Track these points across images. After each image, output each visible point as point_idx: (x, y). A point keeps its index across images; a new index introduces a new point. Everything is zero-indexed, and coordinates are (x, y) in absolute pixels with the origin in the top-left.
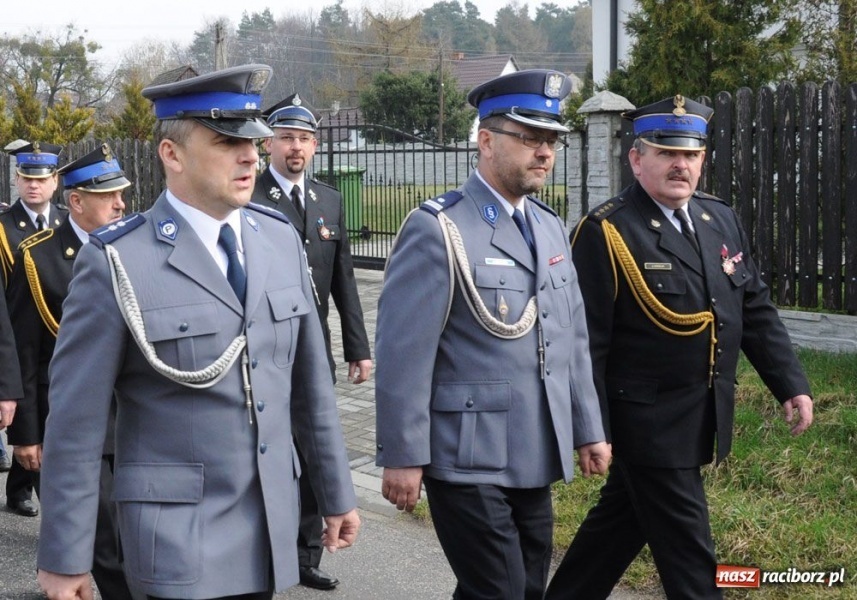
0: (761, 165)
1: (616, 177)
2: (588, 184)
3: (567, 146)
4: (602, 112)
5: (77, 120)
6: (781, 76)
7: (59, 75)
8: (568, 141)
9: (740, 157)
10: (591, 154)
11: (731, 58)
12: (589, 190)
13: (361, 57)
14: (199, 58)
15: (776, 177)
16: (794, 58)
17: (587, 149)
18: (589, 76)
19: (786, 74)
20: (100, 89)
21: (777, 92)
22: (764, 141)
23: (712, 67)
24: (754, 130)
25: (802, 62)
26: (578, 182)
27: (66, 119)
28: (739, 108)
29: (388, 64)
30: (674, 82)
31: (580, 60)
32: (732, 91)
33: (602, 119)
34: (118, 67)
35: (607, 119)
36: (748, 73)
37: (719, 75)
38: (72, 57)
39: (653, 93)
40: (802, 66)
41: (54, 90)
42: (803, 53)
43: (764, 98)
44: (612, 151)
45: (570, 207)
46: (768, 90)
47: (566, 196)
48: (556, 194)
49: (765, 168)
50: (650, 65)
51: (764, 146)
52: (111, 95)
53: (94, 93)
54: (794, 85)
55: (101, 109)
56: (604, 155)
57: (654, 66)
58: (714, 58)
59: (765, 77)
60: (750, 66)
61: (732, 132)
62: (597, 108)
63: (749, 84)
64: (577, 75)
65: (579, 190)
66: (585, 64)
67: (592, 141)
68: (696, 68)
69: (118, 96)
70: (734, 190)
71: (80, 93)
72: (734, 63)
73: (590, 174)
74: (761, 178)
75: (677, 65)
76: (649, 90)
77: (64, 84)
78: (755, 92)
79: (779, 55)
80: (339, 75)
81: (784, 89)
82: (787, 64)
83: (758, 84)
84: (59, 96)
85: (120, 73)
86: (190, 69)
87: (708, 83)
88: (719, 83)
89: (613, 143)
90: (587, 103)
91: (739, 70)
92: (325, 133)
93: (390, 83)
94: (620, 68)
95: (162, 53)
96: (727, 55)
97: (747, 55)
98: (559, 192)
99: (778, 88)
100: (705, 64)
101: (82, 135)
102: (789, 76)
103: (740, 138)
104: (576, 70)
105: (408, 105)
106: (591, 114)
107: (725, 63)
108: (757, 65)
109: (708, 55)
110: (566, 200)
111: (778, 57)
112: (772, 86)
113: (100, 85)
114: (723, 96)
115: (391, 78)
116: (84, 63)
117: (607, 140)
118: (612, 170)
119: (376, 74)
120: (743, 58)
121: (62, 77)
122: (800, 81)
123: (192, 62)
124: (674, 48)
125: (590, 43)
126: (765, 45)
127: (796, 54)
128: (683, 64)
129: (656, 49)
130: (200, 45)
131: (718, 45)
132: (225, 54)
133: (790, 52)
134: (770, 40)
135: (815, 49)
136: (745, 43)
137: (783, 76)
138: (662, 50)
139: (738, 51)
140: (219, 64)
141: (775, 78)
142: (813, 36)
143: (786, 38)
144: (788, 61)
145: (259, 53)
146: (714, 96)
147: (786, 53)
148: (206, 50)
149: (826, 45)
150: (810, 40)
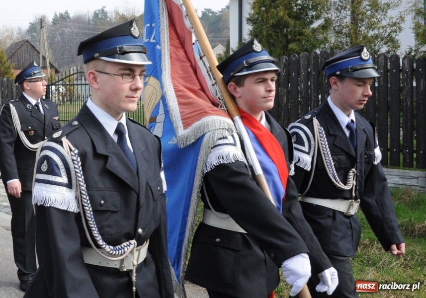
0: (313, 91)
6: (322, 46)
9: (302, 87)
11: (298, 37)
15: (320, 97)
16: (329, 37)
18: (228, 46)
19: (325, 45)
21: (320, 54)
22: (314, 78)
23: (289, 42)
24: (309, 73)
25: (332, 39)
28: (302, 62)
30: (270, 49)
31: (224, 37)
32: (299, 54)
36: (306, 45)
37: (291, 46)
40: (333, 42)
42: (333, 35)
43: (314, 57)
46: (316, 53)
49: (314, 92)
51: (314, 82)
54: (328, 51)
58: (289, 37)
59: (315, 47)
60: (307, 41)
61: (299, 74)
63: (306, 50)
64: (222, 45)
66: (226, 39)
68: (281, 42)
70: (300, 103)
72: (299, 40)
74: (313, 97)
75: (272, 41)
78: (309, 54)
79: (321, 36)
81: (324, 53)
82: (326, 40)
83: (311, 51)
86: (27, 41)
87: (287, 50)
88: (293, 50)
91: (302, 43)
94: (243, 41)
95: (13, 33)
96: (296, 36)
97: (306, 36)
99: (321, 52)
100: (285, 40)
102: (326, 46)
103: (302, 77)
104: (222, 43)
107: (295, 40)
108: (311, 40)
109: (286, 36)
111: (320, 37)
112: (318, 52)
114: (294, 56)
120: (304, 37)
122: (332, 49)
123: (28, 38)
124: (271, 32)
125: (229, 29)
126: (314, 30)
127: (330, 35)
128: (275, 40)
129: (261, 32)
130: (32, 29)
131: (291, 31)
132: (44, 34)
133: (327, 34)
134: (317, 28)
135: (339, 33)
136: (304, 30)
137: (324, 46)
138: (265, 33)
139: (301, 34)
140: (42, 39)
141: (319, 47)
142: (338, 26)
143: (324, 27)
144: (326, 39)
145: (62, 33)
146: (289, 57)
147: (325, 35)
148: (35, 32)
149: (344, 31)
150: (337, 28)
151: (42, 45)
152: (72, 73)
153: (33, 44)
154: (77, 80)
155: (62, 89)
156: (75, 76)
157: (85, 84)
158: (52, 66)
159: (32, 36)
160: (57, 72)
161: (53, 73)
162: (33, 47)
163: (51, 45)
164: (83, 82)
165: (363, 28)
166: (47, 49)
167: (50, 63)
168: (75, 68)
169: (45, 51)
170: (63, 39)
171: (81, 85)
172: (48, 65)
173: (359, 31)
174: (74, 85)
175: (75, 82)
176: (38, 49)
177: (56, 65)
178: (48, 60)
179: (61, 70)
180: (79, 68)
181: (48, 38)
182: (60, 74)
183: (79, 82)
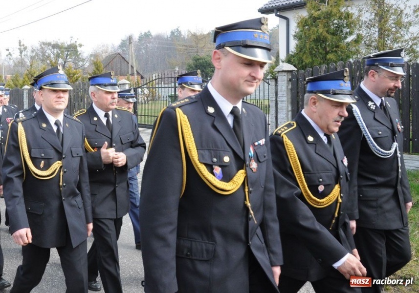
1: (290, 97)
2: (278, 100)
3: (269, 84)
4: (283, 71)
5: (74, 74)
6: (355, 56)
7: (67, 56)
8: (270, 83)
10: (279, 88)
11: (335, 49)
12: (278, 102)
13: (186, 49)
14: (122, 50)
16: (360, 49)
17: (278, 86)
18: (278, 57)
20: (83, 62)
21: (354, 63)
23: (327, 53)
25: (363, 51)
26: (274, 99)
27: (70, 74)
29: (197, 52)
30: (312, 59)
32: (335, 62)
33: (284, 74)
34: (91, 53)
35: (286, 74)
36: (342, 56)
37: (329, 56)
38: (72, 49)
39: (304, 64)
40: (363, 53)
41: (65, 62)
42: (364, 47)
43: (348, 65)
44: (287, 87)
45: (271, 108)
46: (350, 62)
47: (269, 104)
48: (265, 103)
50: (302, 53)
52: (87, 64)
53: (81, 63)
54: (360, 60)
55: (84, 70)
56: (284, 88)
57: (305, 53)
58: (328, 49)
59: (348, 57)
60: (342, 53)
62: (282, 70)
63: (342, 60)
65: (274, 102)
66: (276, 52)
67: (279, 83)
68: (321, 54)
69: (91, 64)
71: (76, 63)
72: (336, 51)
73: (279, 95)
75: (314, 52)
76: (302, 63)
77: (69, 60)
78: (345, 63)
79: (354, 48)
80: (178, 56)
81: (356, 62)
83: (346, 60)
84: (67, 65)
85: (91, 56)
86: (119, 54)
87: (326, 59)
88: (330, 59)
89: (288, 83)
90: (277, 68)
91: (338, 54)
92: (173, 79)
93: (198, 59)
94: (291, 53)
95: (108, 48)
96: (333, 48)
97: (341, 48)
98: (266, 103)
99: (354, 61)
100: (324, 52)
101: (77, 80)
102: (359, 56)
105: (205, 68)
106: (279, 72)
107: (332, 51)
108: (345, 52)
109: (325, 48)
110: (269, 106)
111: (353, 49)
112: (351, 60)
113: (83, 60)
114: (332, 64)
115: (199, 57)
116: (77, 51)
117: (286, 82)
118: (288, 94)
119: (193, 56)
120: (339, 49)
121: (68, 57)
123: (120, 51)
124: (313, 45)
125: (278, 43)
126: (348, 44)
127: (361, 47)
128: (316, 51)
129: (305, 46)
130: (123, 45)
131: (329, 44)
132: (132, 48)
133: (359, 47)
134: (350, 42)
135: (369, 46)
136: (340, 43)
137: (356, 56)
138: (308, 46)
139: (337, 47)
140: (130, 52)
141: (352, 58)
142: (368, 41)
143: (357, 41)
144: (357, 50)
145: (147, 47)
146: (328, 65)
147: (357, 47)
148: (125, 46)
149: (373, 44)
150: (367, 42)
151: (130, 57)
152: (154, 78)
153: (124, 56)
154: (158, 84)
155: (146, 91)
156: (157, 80)
157: (165, 87)
158: (138, 73)
159: (123, 50)
160: (142, 78)
161: (139, 78)
162: (124, 58)
163: (137, 56)
164: (163, 86)
165: (389, 42)
166: (134, 60)
167: (137, 71)
168: (157, 75)
169: (133, 61)
170: (147, 52)
171: (162, 88)
172: (135, 72)
173: (386, 44)
174: (156, 88)
175: (157, 86)
176: (127, 60)
177: (141, 73)
178: (135, 68)
179: (145, 76)
180: (160, 75)
181: (135, 51)
182: (145, 80)
183: (160, 86)
